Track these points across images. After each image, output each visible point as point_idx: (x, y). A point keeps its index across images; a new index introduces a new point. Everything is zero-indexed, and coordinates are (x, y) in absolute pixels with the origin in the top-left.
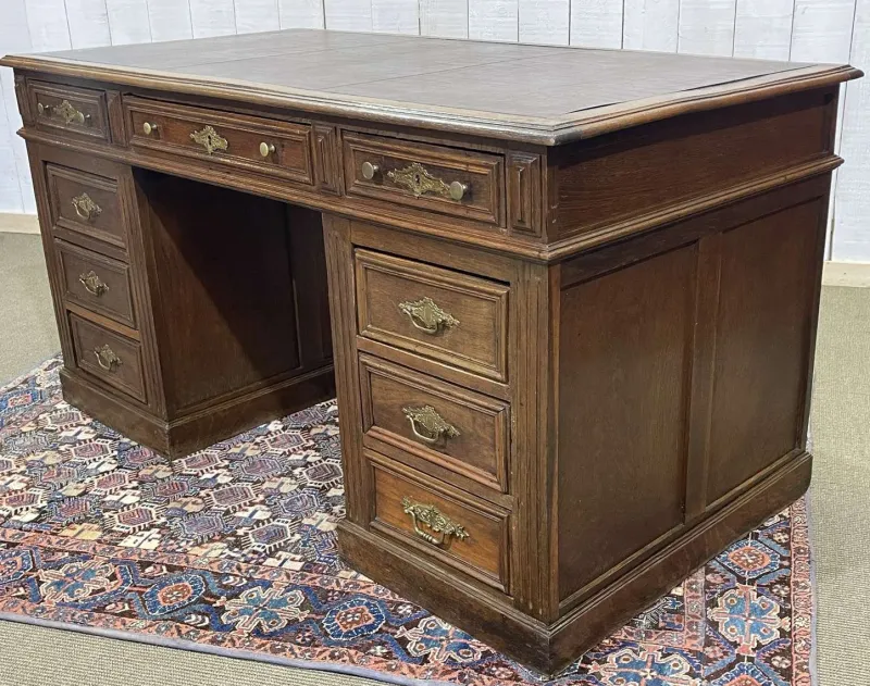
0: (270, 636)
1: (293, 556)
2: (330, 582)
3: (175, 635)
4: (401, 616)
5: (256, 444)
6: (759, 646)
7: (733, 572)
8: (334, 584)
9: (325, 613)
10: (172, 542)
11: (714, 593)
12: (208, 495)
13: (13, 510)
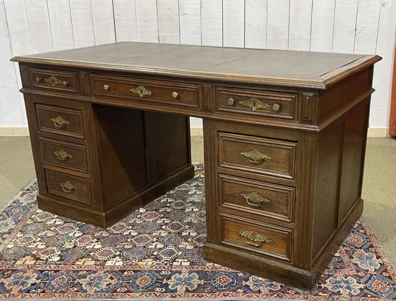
0: (194, 291)
1: (183, 260)
2: (205, 268)
3: (155, 297)
4: (241, 277)
5: (139, 218)
6: (376, 270)
7: (352, 246)
8: (207, 269)
9: (210, 280)
10: (128, 261)
11: (350, 254)
12: (132, 241)
13: (48, 257)
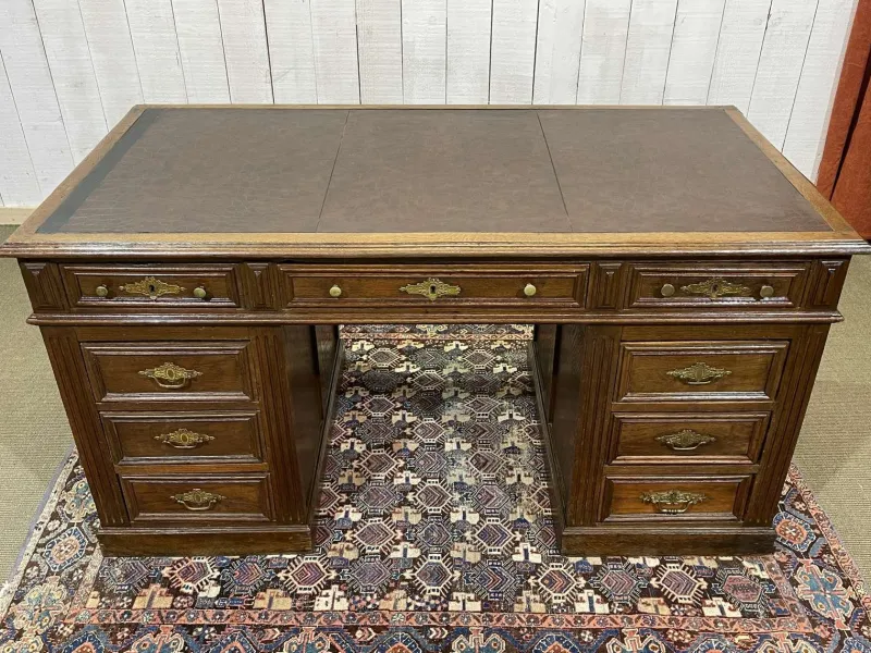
1: (467, 595)
2: (513, 619)
4: (589, 644)
5: (356, 470)
6: (847, 621)
7: (789, 548)
8: (518, 621)
10: (358, 598)
11: (789, 572)
12: (354, 539)
13: (195, 586)
